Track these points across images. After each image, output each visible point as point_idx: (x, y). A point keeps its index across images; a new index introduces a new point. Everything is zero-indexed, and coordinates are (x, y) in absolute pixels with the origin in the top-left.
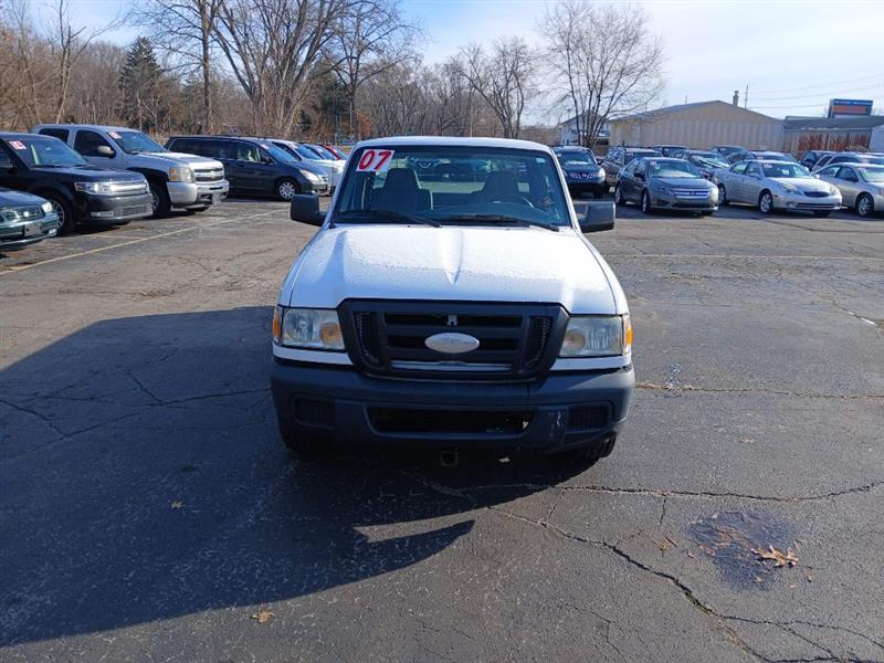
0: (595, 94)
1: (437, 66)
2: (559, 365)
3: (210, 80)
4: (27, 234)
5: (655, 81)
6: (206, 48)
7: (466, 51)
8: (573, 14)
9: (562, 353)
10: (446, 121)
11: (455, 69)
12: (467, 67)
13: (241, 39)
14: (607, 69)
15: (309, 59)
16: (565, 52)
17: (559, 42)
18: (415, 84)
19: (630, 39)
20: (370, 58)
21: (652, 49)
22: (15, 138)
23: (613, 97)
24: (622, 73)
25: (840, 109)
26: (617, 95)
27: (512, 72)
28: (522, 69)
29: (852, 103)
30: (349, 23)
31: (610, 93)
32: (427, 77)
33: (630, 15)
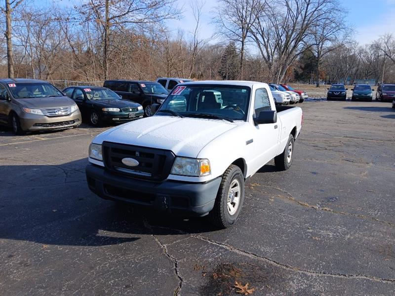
1: (366, 46)
2: (170, 177)
3: (243, 58)
4: (130, 117)
6: (243, 45)
7: (383, 37)
9: (173, 172)
10: (370, 72)
11: (377, 47)
12: (383, 46)
13: (266, 40)
15: (295, 47)
18: (354, 54)
20: (328, 44)
22: (142, 83)
30: (319, 29)
32: (361, 51)
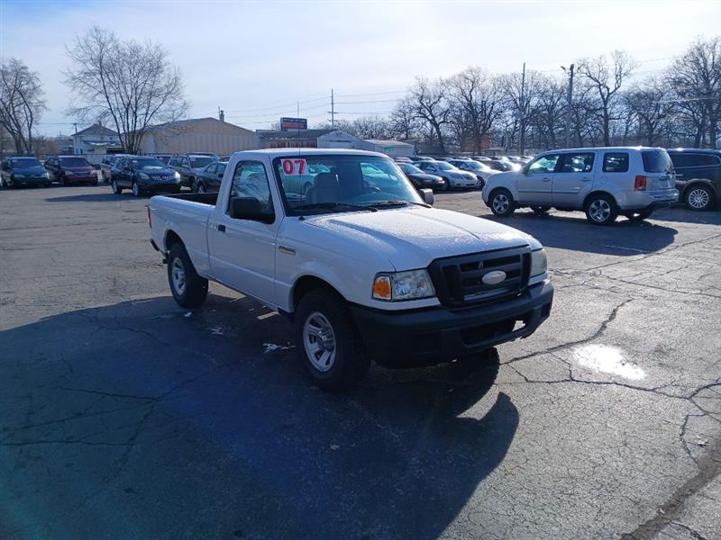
0: (130, 111)
5: (179, 103)
8: (102, 45)
14: (139, 91)
16: (99, 76)
17: (92, 68)
19: (155, 68)
21: (173, 77)
23: (147, 114)
24: (151, 94)
25: (288, 124)
26: (150, 113)
27: (16, 89)
28: (25, 87)
29: (294, 120)
31: (144, 111)
33: (152, 48)
